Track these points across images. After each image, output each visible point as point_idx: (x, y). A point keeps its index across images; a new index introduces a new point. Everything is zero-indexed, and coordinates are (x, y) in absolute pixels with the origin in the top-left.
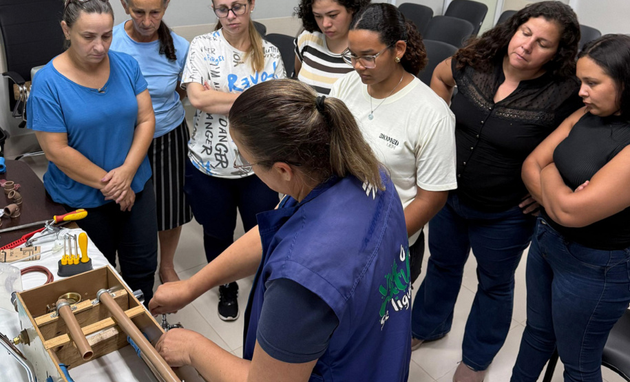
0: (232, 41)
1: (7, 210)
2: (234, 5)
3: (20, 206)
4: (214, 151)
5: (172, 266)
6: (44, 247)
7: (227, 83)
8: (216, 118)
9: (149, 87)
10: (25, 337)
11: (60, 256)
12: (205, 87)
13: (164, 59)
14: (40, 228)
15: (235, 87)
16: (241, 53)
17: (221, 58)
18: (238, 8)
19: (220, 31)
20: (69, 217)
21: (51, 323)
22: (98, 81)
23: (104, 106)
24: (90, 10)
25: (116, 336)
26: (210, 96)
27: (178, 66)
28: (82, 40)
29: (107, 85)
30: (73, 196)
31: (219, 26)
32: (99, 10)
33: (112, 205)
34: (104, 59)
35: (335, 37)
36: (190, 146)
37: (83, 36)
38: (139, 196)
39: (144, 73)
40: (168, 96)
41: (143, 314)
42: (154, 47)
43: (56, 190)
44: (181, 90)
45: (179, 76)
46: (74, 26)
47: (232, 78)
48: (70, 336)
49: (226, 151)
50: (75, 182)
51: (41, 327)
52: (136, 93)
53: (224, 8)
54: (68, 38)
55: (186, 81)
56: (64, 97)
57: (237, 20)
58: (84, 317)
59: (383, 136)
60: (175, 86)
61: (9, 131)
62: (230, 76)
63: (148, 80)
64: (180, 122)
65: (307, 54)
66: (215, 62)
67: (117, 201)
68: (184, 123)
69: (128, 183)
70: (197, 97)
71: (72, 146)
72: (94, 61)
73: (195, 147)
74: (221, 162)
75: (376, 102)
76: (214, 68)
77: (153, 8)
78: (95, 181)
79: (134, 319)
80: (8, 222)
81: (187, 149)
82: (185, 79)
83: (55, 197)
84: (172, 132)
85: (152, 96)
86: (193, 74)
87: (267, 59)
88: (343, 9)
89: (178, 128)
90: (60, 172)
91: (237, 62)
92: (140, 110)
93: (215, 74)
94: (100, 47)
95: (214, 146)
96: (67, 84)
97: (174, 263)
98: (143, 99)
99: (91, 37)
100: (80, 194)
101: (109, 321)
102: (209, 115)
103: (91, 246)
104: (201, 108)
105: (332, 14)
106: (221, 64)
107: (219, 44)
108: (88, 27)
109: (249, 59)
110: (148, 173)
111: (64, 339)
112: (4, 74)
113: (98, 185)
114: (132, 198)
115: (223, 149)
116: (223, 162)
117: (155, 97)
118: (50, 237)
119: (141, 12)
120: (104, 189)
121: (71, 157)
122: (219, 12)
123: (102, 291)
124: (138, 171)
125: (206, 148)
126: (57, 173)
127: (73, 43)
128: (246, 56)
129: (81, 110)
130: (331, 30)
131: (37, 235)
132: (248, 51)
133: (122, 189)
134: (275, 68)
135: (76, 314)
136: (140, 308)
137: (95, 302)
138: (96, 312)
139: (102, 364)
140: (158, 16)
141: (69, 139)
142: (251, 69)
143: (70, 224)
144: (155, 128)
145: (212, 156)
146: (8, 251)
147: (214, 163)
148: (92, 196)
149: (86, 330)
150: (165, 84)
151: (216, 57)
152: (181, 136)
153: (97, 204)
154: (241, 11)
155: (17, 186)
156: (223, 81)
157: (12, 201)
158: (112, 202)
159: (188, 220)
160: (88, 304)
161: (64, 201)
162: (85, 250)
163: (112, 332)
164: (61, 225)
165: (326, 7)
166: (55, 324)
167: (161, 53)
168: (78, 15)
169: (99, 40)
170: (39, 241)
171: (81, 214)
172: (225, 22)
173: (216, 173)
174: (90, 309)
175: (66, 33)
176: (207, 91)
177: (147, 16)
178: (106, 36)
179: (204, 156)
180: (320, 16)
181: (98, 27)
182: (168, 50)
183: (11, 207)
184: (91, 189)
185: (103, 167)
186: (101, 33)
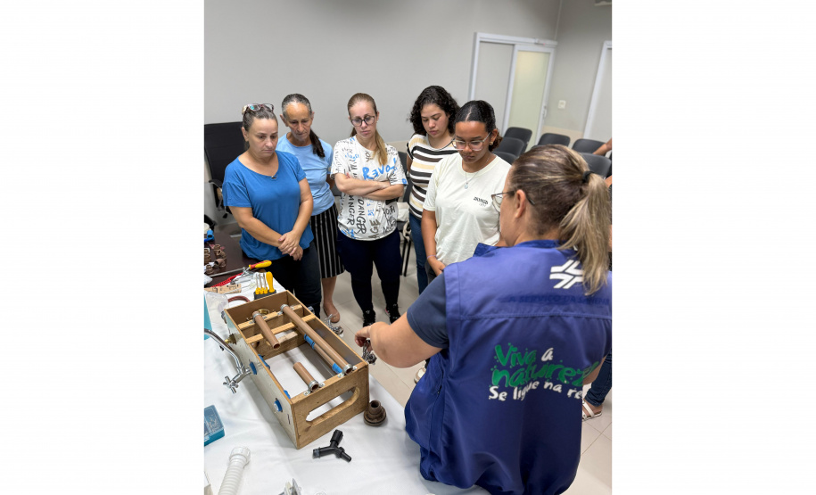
0: (365, 144)
1: (216, 262)
2: (365, 117)
3: (225, 261)
4: (356, 222)
5: (331, 302)
6: (243, 285)
7: (362, 173)
8: (356, 198)
9: (307, 177)
10: (233, 339)
11: (255, 290)
12: (347, 176)
13: (317, 158)
14: (240, 273)
15: (368, 177)
16: (371, 152)
17: (357, 156)
18: (369, 119)
19: (355, 137)
20: (258, 265)
21: (250, 327)
22: (271, 171)
23: (277, 188)
24: (261, 117)
25: (296, 337)
26: (352, 182)
27: (327, 163)
28: (257, 140)
29: (277, 173)
30: (261, 252)
31: (354, 133)
32: (267, 117)
33: (288, 258)
34: (273, 154)
35: (437, 135)
36: (339, 220)
37: (258, 136)
38: (306, 251)
39: (303, 168)
40: (322, 184)
41: (315, 320)
42: (309, 149)
43: (249, 249)
44: (331, 180)
45: (328, 170)
46: (250, 130)
47: (366, 170)
48: (263, 335)
49: (364, 222)
50: (260, 243)
51: (243, 330)
52: (298, 180)
53: (359, 119)
54: (247, 140)
55: (334, 172)
56: (248, 182)
57: (368, 128)
58: (272, 323)
59: (476, 199)
60: (325, 177)
61: (217, 221)
62: (364, 169)
63: (306, 173)
64: (331, 205)
65: (416, 152)
66: (353, 159)
67: (291, 254)
68: (334, 205)
69: (297, 242)
70: (342, 184)
71: (256, 217)
72: (267, 155)
73: (343, 220)
74: (361, 229)
75: (470, 175)
76: (352, 163)
77: (303, 118)
78: (274, 241)
79: (308, 323)
80: (218, 270)
81: (337, 222)
82: (333, 171)
83: (248, 254)
84: (327, 211)
85: (310, 184)
86: (339, 167)
87: (389, 156)
88: (443, 112)
89: (331, 208)
90: (250, 236)
91: (368, 159)
92: (302, 193)
93: (353, 167)
94: (270, 144)
95: (355, 218)
96: (249, 173)
97: (333, 300)
98: (303, 185)
99: (263, 137)
100: (265, 251)
101: (290, 325)
102: (350, 196)
103: (275, 283)
104: (346, 191)
105: (436, 117)
106: (357, 160)
107: (355, 146)
108: (260, 129)
109: (376, 156)
110: (310, 237)
111: (259, 337)
112: (210, 182)
113: (276, 244)
114: (301, 252)
115: (362, 220)
116: (363, 230)
117: (313, 185)
118: (247, 278)
119: (295, 122)
120: (281, 246)
121: (256, 225)
122: (355, 123)
123: (284, 305)
124: (303, 235)
125: (350, 220)
126: (249, 237)
127: (250, 143)
128: (374, 154)
129: (261, 191)
130: (434, 129)
131: (238, 277)
132: (375, 151)
133: (293, 247)
134: (395, 162)
135: (267, 321)
136: (312, 316)
137: (280, 313)
138: (281, 320)
139: (288, 356)
140: (308, 124)
141: (253, 213)
142: (378, 163)
143: (260, 270)
144: (313, 208)
145: (355, 226)
146: (218, 287)
147: (357, 230)
148: (273, 253)
149: (274, 331)
150: (320, 176)
151: (353, 155)
152: (333, 213)
153: (277, 257)
154: (370, 122)
155: (223, 248)
156: (359, 172)
157: (220, 257)
158: (287, 255)
159: (342, 272)
160: (274, 314)
161: (255, 256)
162: (271, 285)
163: (293, 335)
164: (254, 270)
165: (432, 111)
166: (253, 329)
167: (314, 153)
168: (253, 121)
169: (269, 139)
170: (239, 281)
171: (267, 263)
172: (358, 130)
173: (359, 237)
174: (276, 318)
175: (245, 136)
176: (349, 180)
177: (300, 124)
178: (274, 137)
179: (349, 226)
180: (427, 120)
181: (267, 129)
182: (319, 152)
183: (219, 260)
184: (272, 247)
185: (279, 232)
186: (270, 134)
